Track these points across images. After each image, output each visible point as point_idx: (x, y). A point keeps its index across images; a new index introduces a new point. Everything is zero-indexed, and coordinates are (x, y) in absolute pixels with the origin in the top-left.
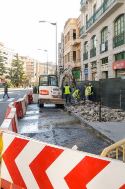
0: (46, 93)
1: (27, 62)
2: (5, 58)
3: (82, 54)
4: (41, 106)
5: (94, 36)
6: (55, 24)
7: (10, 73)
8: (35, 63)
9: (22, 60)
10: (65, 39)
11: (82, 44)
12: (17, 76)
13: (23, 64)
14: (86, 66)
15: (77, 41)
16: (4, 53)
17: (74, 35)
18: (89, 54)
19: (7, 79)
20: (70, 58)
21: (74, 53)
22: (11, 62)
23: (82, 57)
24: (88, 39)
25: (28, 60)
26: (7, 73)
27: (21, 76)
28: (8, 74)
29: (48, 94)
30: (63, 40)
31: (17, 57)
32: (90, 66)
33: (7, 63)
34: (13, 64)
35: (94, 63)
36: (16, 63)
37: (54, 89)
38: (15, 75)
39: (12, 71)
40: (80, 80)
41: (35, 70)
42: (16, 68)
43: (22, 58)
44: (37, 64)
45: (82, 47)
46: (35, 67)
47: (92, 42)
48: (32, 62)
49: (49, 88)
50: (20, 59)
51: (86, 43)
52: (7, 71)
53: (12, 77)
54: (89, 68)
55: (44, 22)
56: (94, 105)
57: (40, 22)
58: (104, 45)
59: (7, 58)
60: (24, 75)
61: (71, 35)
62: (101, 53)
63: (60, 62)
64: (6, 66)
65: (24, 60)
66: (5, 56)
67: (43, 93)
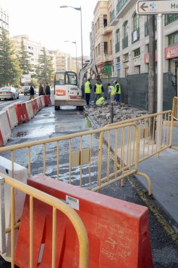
0: (62, 93)
1: (57, 58)
2: (30, 53)
3: (114, 44)
4: (57, 109)
5: (126, 22)
6: (79, 9)
7: (37, 71)
8: (66, 59)
9: (51, 55)
10: (95, 26)
11: (114, 32)
12: (45, 74)
13: (52, 59)
14: (118, 59)
15: (108, 28)
16: (29, 48)
17: (105, 21)
18: (121, 44)
19: (34, 79)
20: (101, 50)
21: (106, 44)
22: (38, 58)
23: (114, 49)
24: (120, 26)
25: (58, 55)
26: (33, 71)
27: (50, 73)
28: (34, 73)
29: (64, 95)
30: (93, 29)
31: (44, 51)
32: (122, 59)
33: (32, 59)
34: (39, 60)
35: (126, 55)
36: (43, 59)
37: (72, 89)
38: (42, 73)
39: (39, 68)
40: (112, 76)
41: (67, 66)
42: (44, 64)
43: (51, 52)
44: (69, 59)
45: (114, 36)
46: (67, 62)
47: (125, 30)
48: (63, 57)
49: (66, 88)
50: (48, 54)
51: (118, 31)
52: (32, 69)
53: (39, 76)
54: (121, 62)
55: (66, 7)
56: (118, 106)
57: (61, 7)
58: (135, 32)
59: (32, 54)
60: (53, 73)
61: (102, 22)
62: (133, 42)
63: (91, 55)
64: (31, 62)
65: (53, 55)
66: (30, 51)
67: (59, 93)
